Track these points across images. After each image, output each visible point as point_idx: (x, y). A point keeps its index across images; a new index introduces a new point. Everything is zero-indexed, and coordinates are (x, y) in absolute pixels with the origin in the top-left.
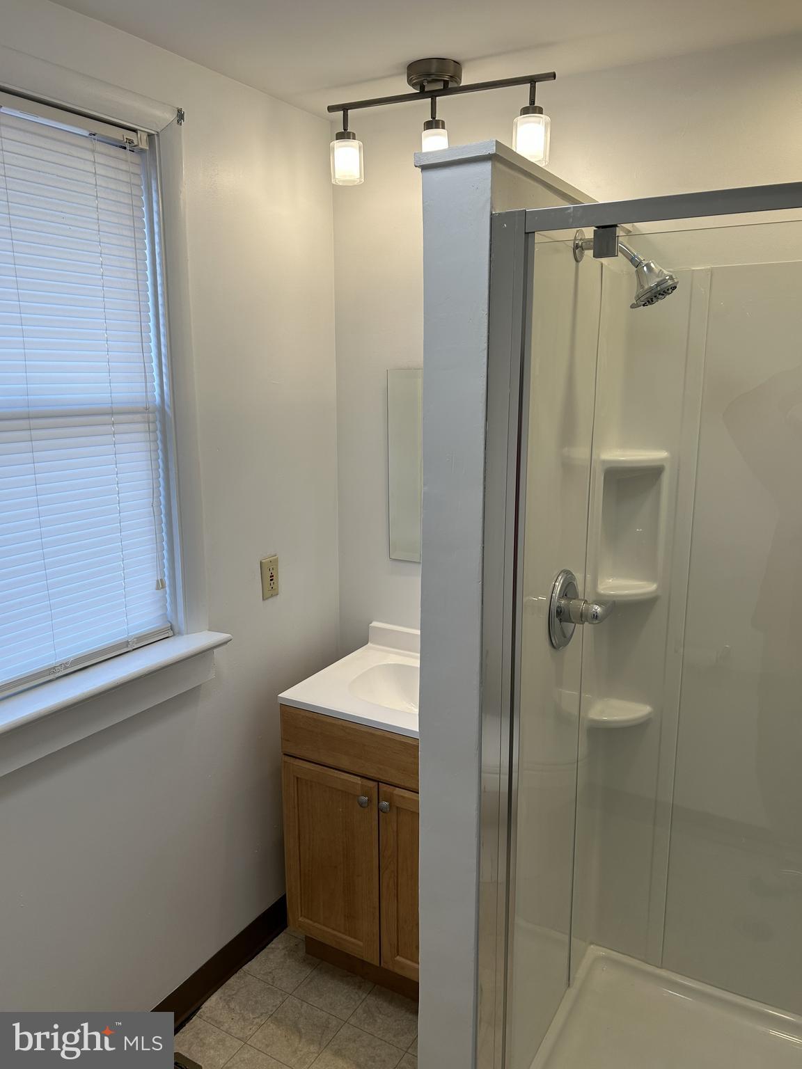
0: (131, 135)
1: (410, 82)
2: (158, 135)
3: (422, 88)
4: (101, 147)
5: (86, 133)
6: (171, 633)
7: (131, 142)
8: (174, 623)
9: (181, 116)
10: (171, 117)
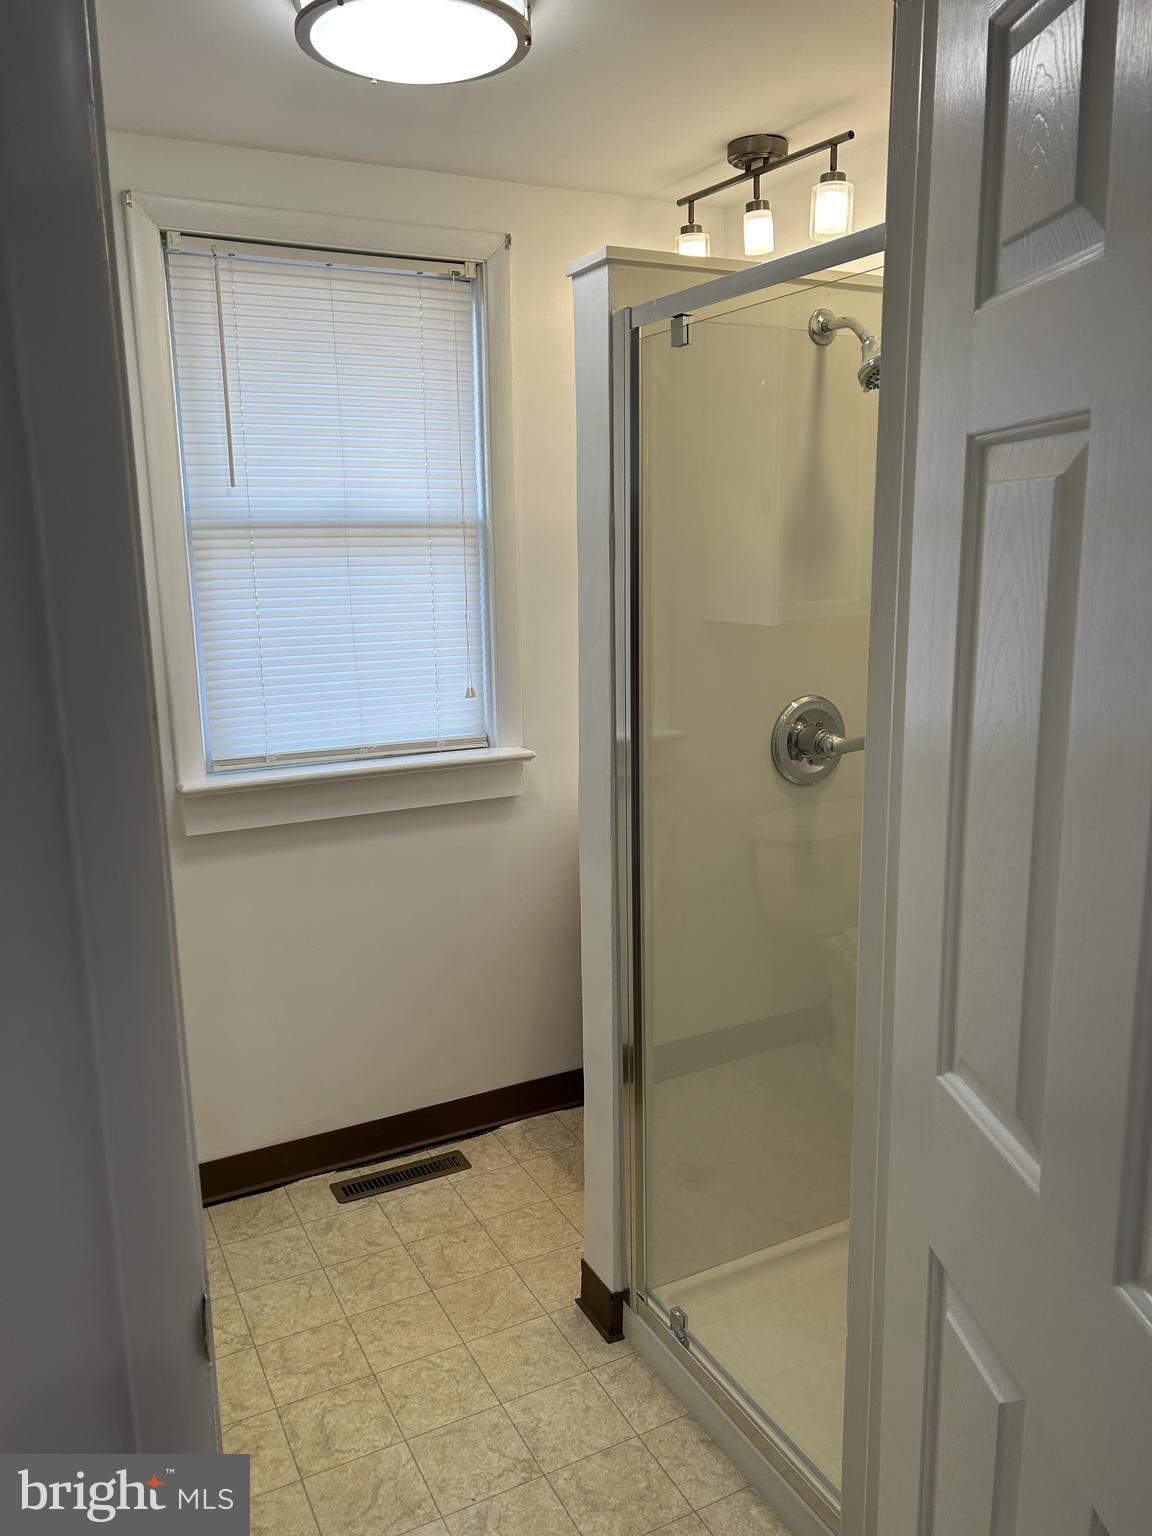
0: (458, 268)
1: (736, 166)
2: (486, 263)
3: (748, 169)
4: (426, 283)
5: (415, 273)
6: (485, 744)
7: (458, 274)
8: (490, 736)
9: (508, 238)
10: (498, 241)
